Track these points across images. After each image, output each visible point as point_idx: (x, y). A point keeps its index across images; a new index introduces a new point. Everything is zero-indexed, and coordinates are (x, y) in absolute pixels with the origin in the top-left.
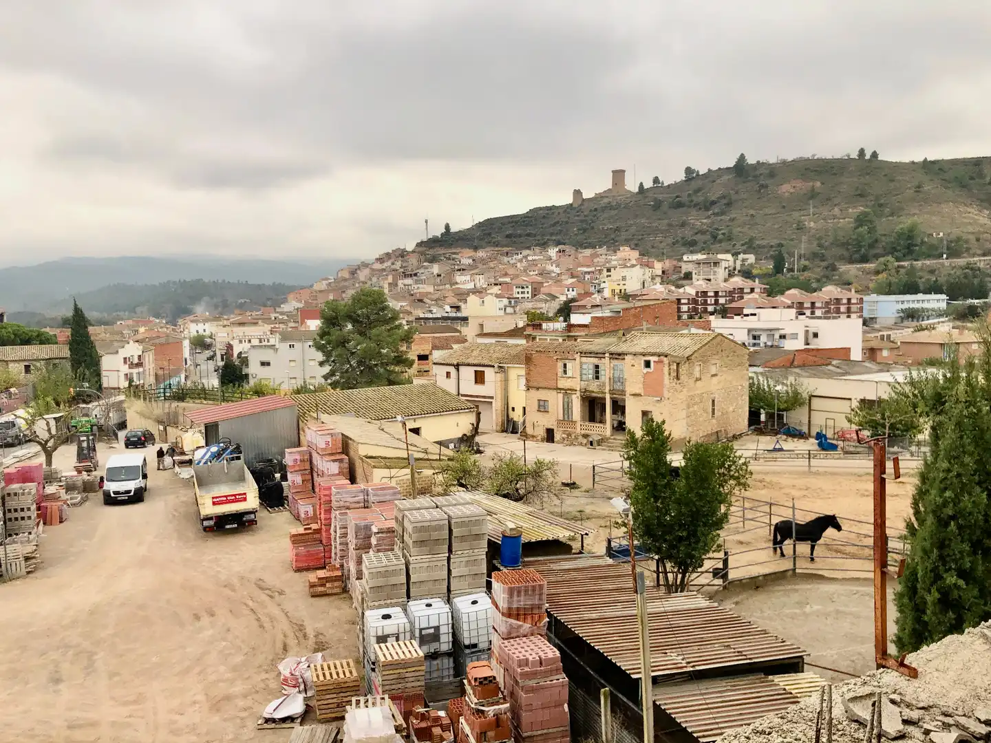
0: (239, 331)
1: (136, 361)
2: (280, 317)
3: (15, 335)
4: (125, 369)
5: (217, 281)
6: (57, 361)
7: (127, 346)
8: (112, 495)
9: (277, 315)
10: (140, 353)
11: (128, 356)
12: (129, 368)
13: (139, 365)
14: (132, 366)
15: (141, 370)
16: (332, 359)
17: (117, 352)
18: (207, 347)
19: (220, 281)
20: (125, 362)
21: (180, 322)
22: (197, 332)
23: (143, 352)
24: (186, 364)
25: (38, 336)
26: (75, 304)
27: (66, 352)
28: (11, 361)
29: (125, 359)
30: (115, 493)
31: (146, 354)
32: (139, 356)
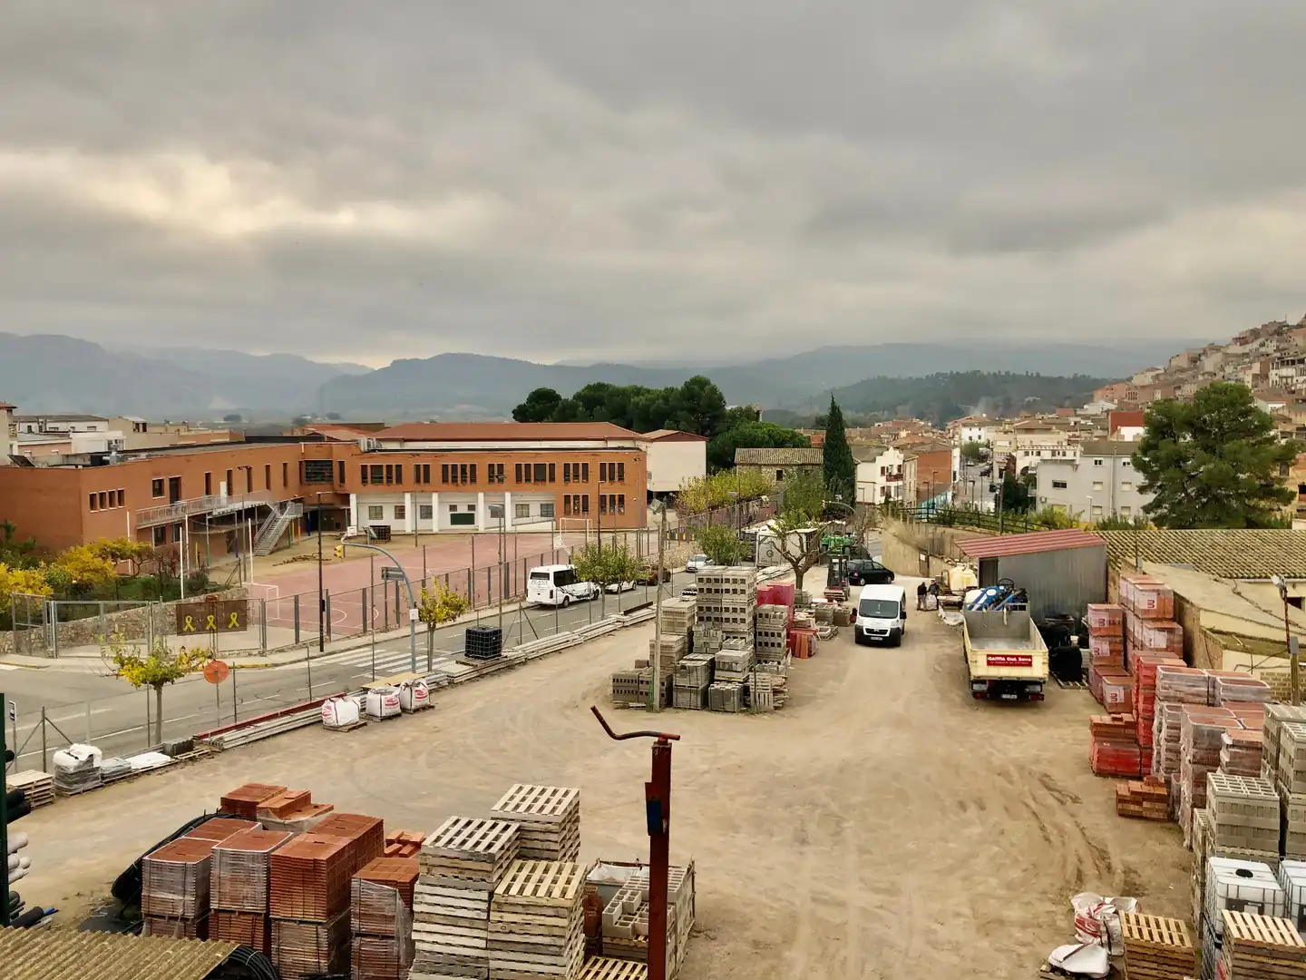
0: (1025, 439)
1: (895, 472)
2: (1083, 422)
3: (770, 436)
4: (882, 481)
5: (999, 372)
6: (809, 468)
7: (885, 453)
8: (865, 633)
9: (1078, 419)
10: (901, 463)
11: (886, 465)
12: (887, 480)
13: (899, 477)
14: (891, 478)
15: (900, 483)
16: (1159, 484)
17: (874, 460)
18: (983, 458)
19: (1003, 373)
20: (883, 473)
21: (950, 425)
22: (970, 438)
23: (904, 461)
24: (955, 479)
25: (792, 438)
26: (833, 403)
27: (819, 458)
28: (764, 465)
29: (883, 468)
30: (868, 630)
31: (908, 464)
32: (900, 466)
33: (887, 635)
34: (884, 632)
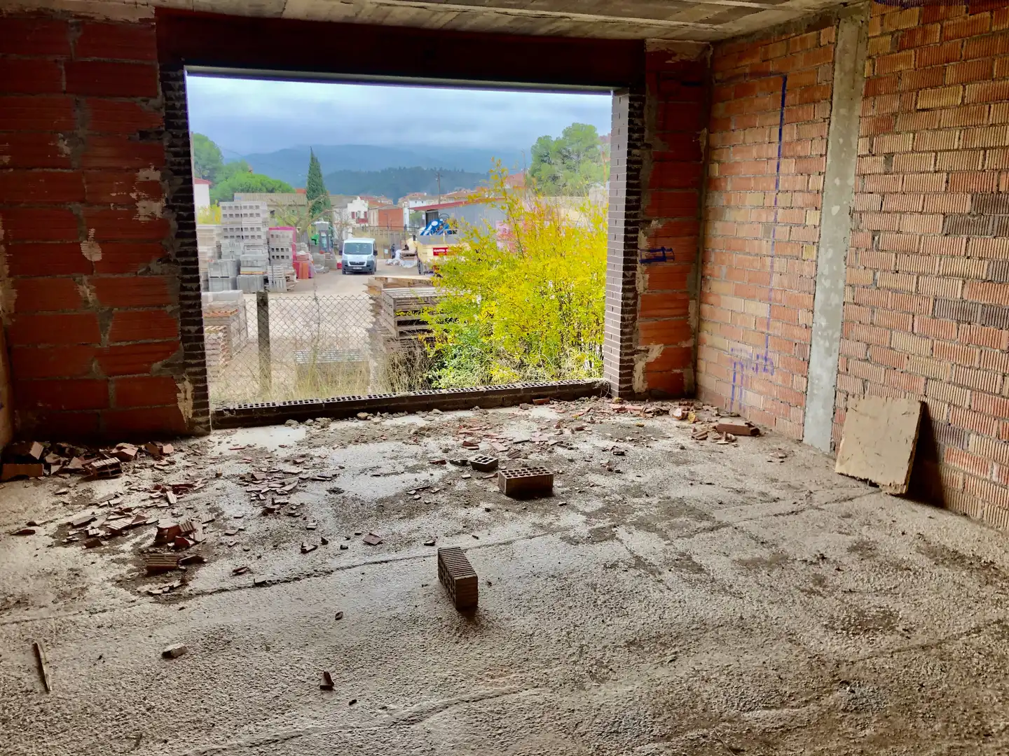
1: (362, 217)
3: (262, 184)
6: (297, 208)
7: (354, 201)
8: (349, 265)
10: (366, 210)
11: (355, 211)
12: (357, 222)
13: (365, 221)
14: (359, 220)
15: (367, 225)
17: (346, 207)
20: (353, 217)
21: (400, 200)
23: (369, 209)
25: (280, 187)
26: (312, 154)
27: (305, 201)
29: (353, 213)
30: (351, 263)
31: (372, 212)
32: (365, 213)
33: (365, 265)
34: (362, 263)
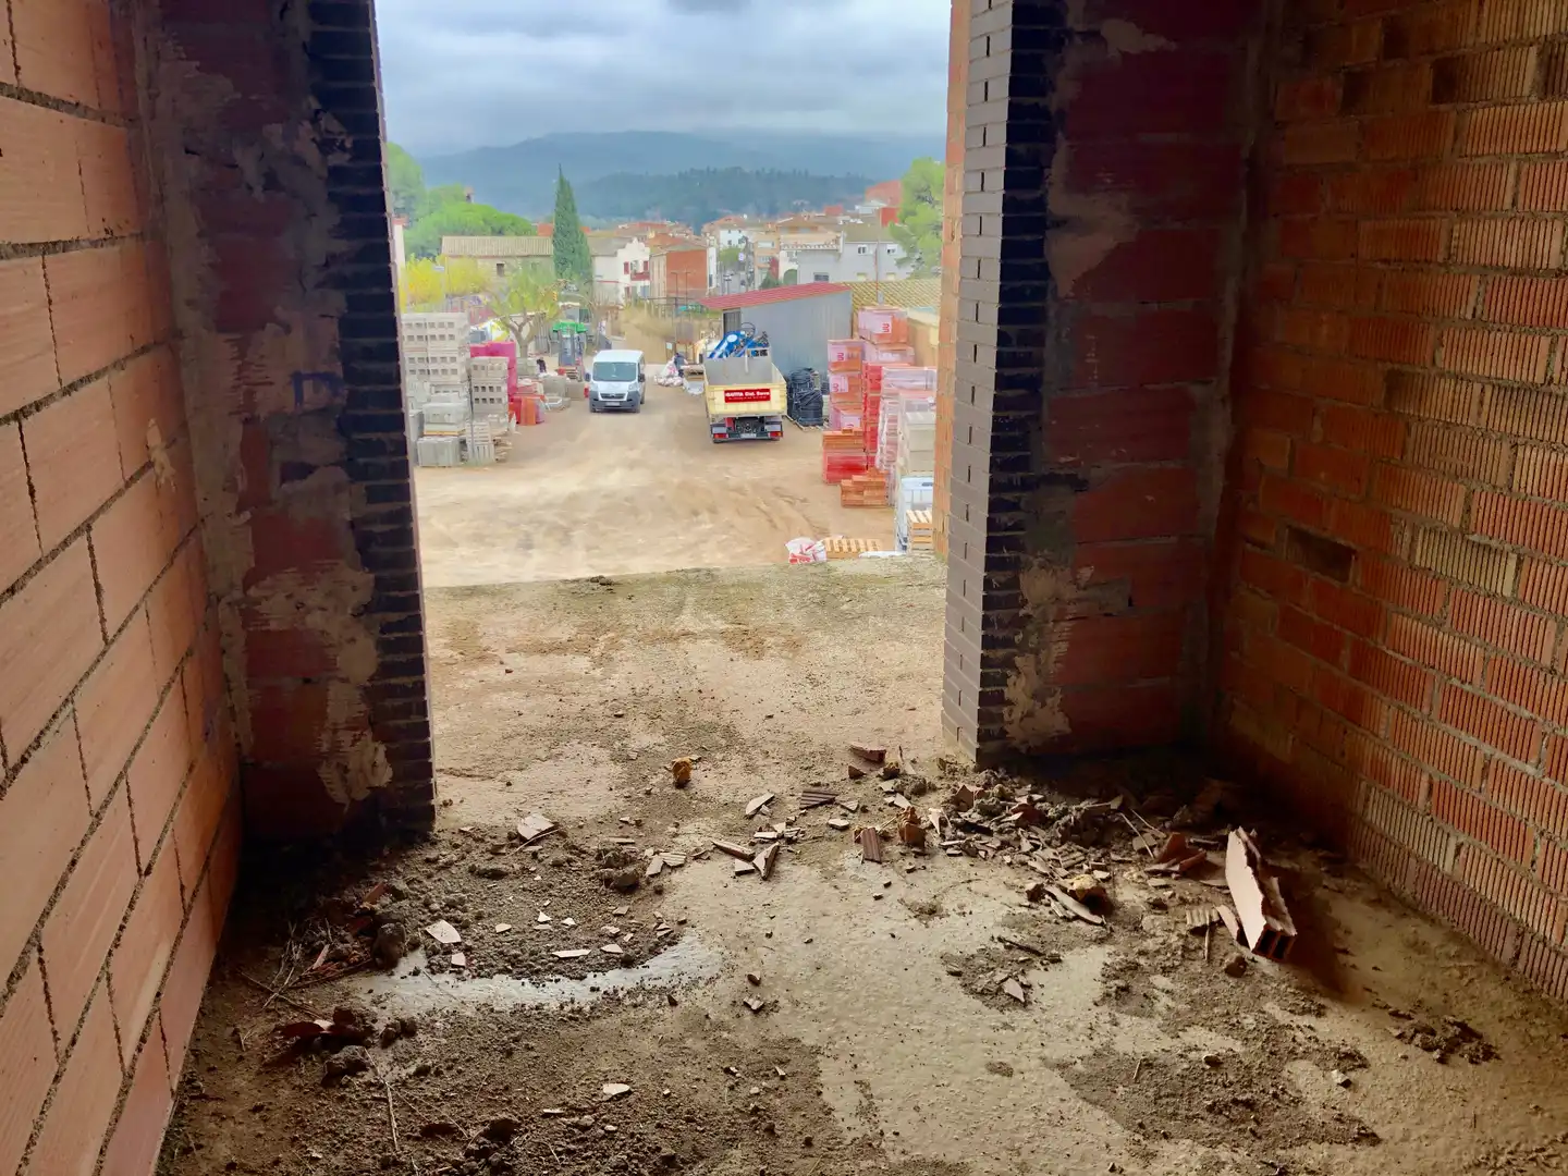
0: (789, 238)
1: (641, 270)
2: (852, 221)
3: (485, 221)
4: (625, 280)
5: (763, 170)
6: (537, 260)
7: (628, 245)
8: (600, 399)
9: (847, 218)
10: (647, 258)
11: (630, 261)
12: (632, 279)
13: (644, 276)
14: (637, 276)
15: (647, 283)
16: (917, 257)
17: (615, 254)
18: (741, 266)
19: (767, 171)
20: (626, 271)
21: (706, 227)
22: (730, 242)
23: (651, 256)
24: (711, 285)
25: (513, 224)
26: (561, 176)
27: (549, 249)
28: (480, 257)
29: (626, 265)
30: (605, 396)
31: (655, 261)
32: (646, 263)
33: (625, 399)
34: (621, 396)
